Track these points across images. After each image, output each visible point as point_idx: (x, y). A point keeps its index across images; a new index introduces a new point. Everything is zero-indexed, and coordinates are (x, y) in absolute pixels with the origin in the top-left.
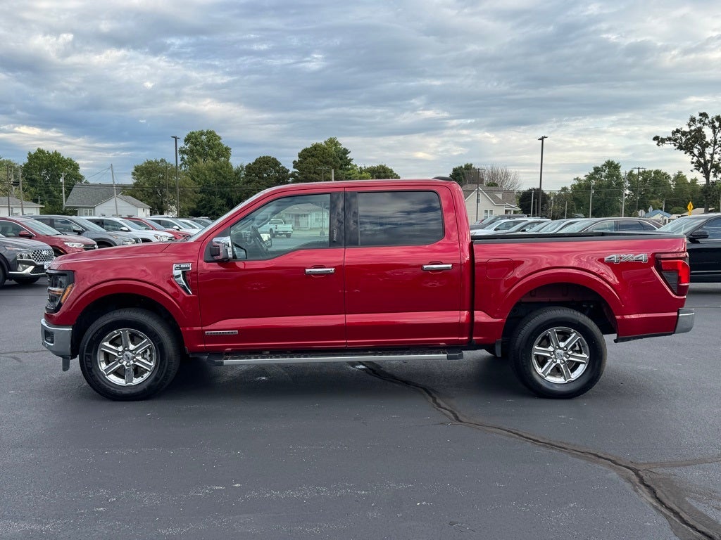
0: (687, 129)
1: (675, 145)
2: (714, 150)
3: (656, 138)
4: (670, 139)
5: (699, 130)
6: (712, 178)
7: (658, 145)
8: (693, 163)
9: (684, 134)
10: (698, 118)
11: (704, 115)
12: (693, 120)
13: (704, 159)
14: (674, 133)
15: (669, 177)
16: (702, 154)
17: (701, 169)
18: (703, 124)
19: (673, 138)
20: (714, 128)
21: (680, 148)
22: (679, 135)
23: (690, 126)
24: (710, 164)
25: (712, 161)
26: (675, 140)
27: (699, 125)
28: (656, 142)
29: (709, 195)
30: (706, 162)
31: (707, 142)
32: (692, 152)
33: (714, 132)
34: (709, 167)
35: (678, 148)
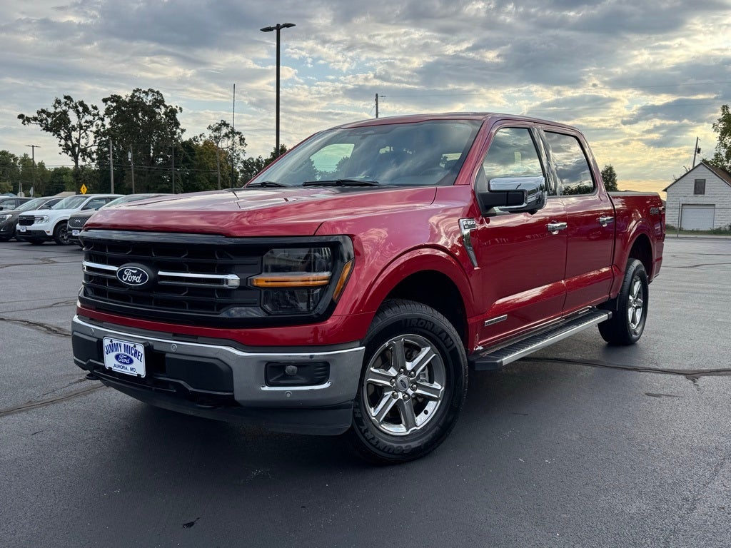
0: (52, 110)
1: (41, 126)
2: (80, 135)
3: (21, 116)
4: (35, 119)
5: (65, 113)
6: (80, 162)
7: (23, 123)
8: (61, 145)
9: (49, 115)
10: (63, 100)
11: (67, 98)
12: (58, 102)
13: (72, 143)
14: (39, 113)
15: (15, 159)
16: (68, 138)
17: (70, 153)
18: (69, 108)
19: (39, 118)
20: (78, 112)
21: (47, 129)
22: (45, 116)
23: (56, 108)
24: (77, 148)
25: (79, 146)
26: (41, 121)
27: (64, 108)
28: (21, 120)
29: (80, 179)
30: (74, 146)
31: (73, 126)
32: (59, 135)
33: (79, 118)
34: (77, 151)
35: (44, 129)
